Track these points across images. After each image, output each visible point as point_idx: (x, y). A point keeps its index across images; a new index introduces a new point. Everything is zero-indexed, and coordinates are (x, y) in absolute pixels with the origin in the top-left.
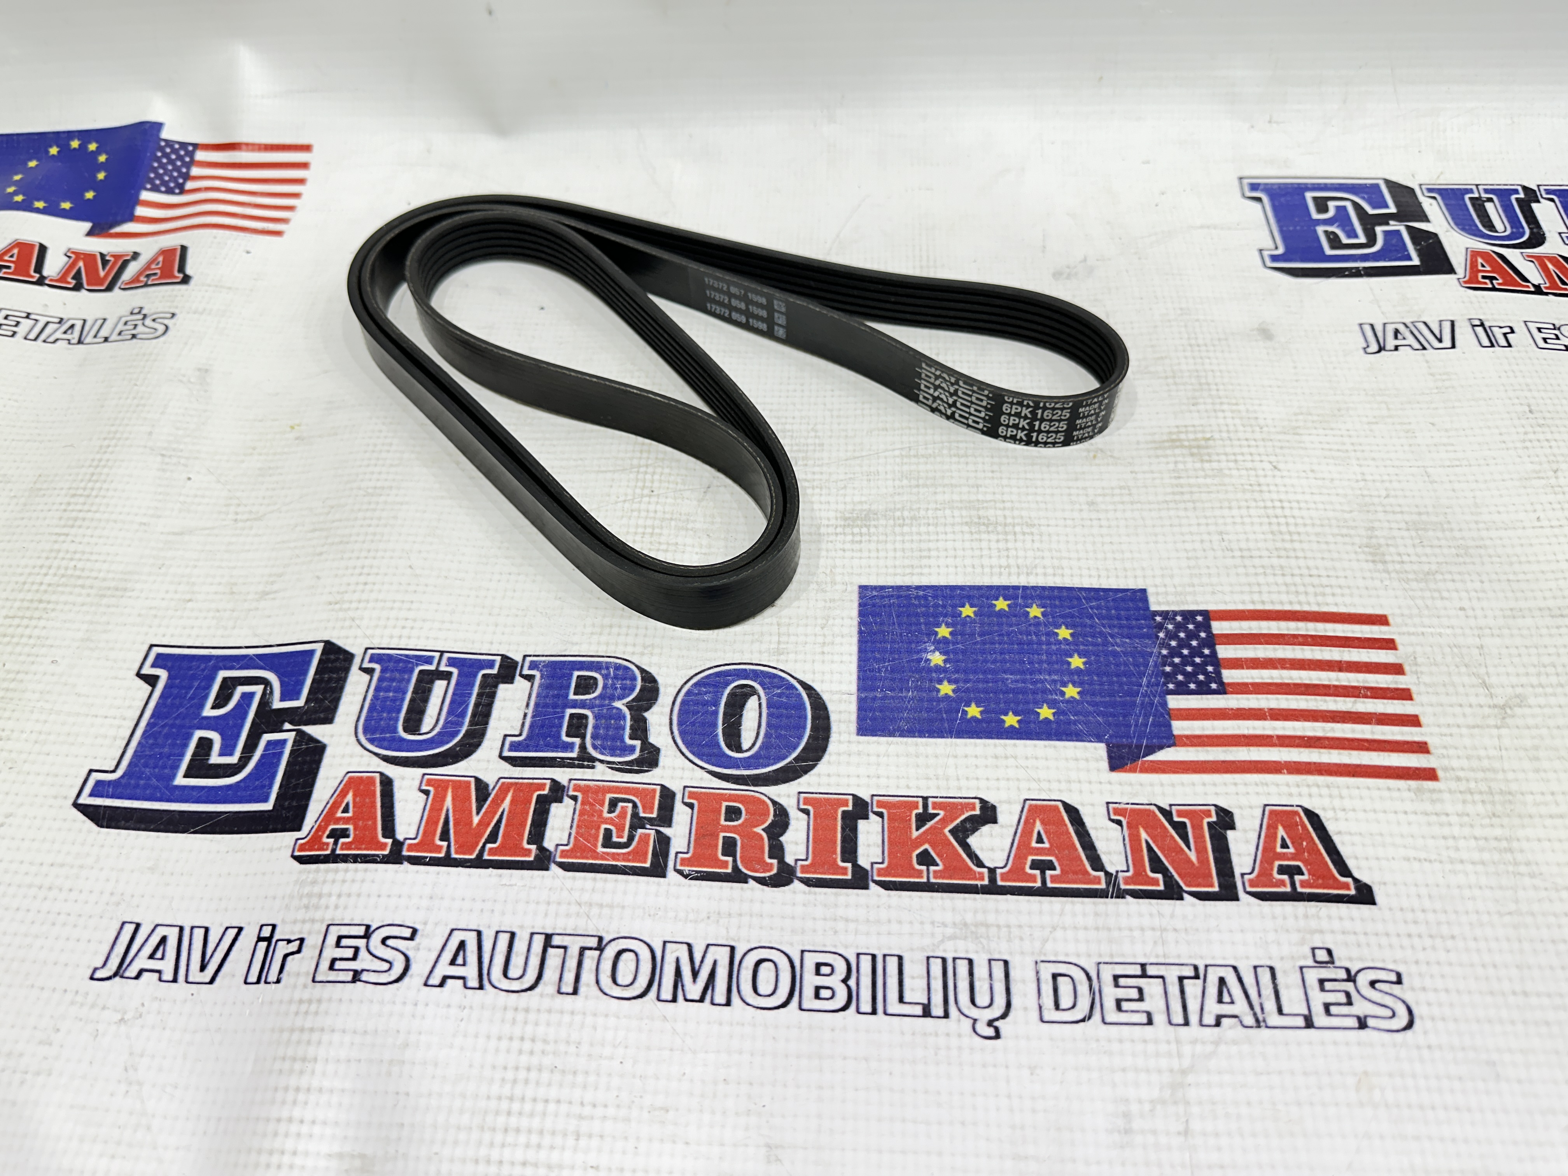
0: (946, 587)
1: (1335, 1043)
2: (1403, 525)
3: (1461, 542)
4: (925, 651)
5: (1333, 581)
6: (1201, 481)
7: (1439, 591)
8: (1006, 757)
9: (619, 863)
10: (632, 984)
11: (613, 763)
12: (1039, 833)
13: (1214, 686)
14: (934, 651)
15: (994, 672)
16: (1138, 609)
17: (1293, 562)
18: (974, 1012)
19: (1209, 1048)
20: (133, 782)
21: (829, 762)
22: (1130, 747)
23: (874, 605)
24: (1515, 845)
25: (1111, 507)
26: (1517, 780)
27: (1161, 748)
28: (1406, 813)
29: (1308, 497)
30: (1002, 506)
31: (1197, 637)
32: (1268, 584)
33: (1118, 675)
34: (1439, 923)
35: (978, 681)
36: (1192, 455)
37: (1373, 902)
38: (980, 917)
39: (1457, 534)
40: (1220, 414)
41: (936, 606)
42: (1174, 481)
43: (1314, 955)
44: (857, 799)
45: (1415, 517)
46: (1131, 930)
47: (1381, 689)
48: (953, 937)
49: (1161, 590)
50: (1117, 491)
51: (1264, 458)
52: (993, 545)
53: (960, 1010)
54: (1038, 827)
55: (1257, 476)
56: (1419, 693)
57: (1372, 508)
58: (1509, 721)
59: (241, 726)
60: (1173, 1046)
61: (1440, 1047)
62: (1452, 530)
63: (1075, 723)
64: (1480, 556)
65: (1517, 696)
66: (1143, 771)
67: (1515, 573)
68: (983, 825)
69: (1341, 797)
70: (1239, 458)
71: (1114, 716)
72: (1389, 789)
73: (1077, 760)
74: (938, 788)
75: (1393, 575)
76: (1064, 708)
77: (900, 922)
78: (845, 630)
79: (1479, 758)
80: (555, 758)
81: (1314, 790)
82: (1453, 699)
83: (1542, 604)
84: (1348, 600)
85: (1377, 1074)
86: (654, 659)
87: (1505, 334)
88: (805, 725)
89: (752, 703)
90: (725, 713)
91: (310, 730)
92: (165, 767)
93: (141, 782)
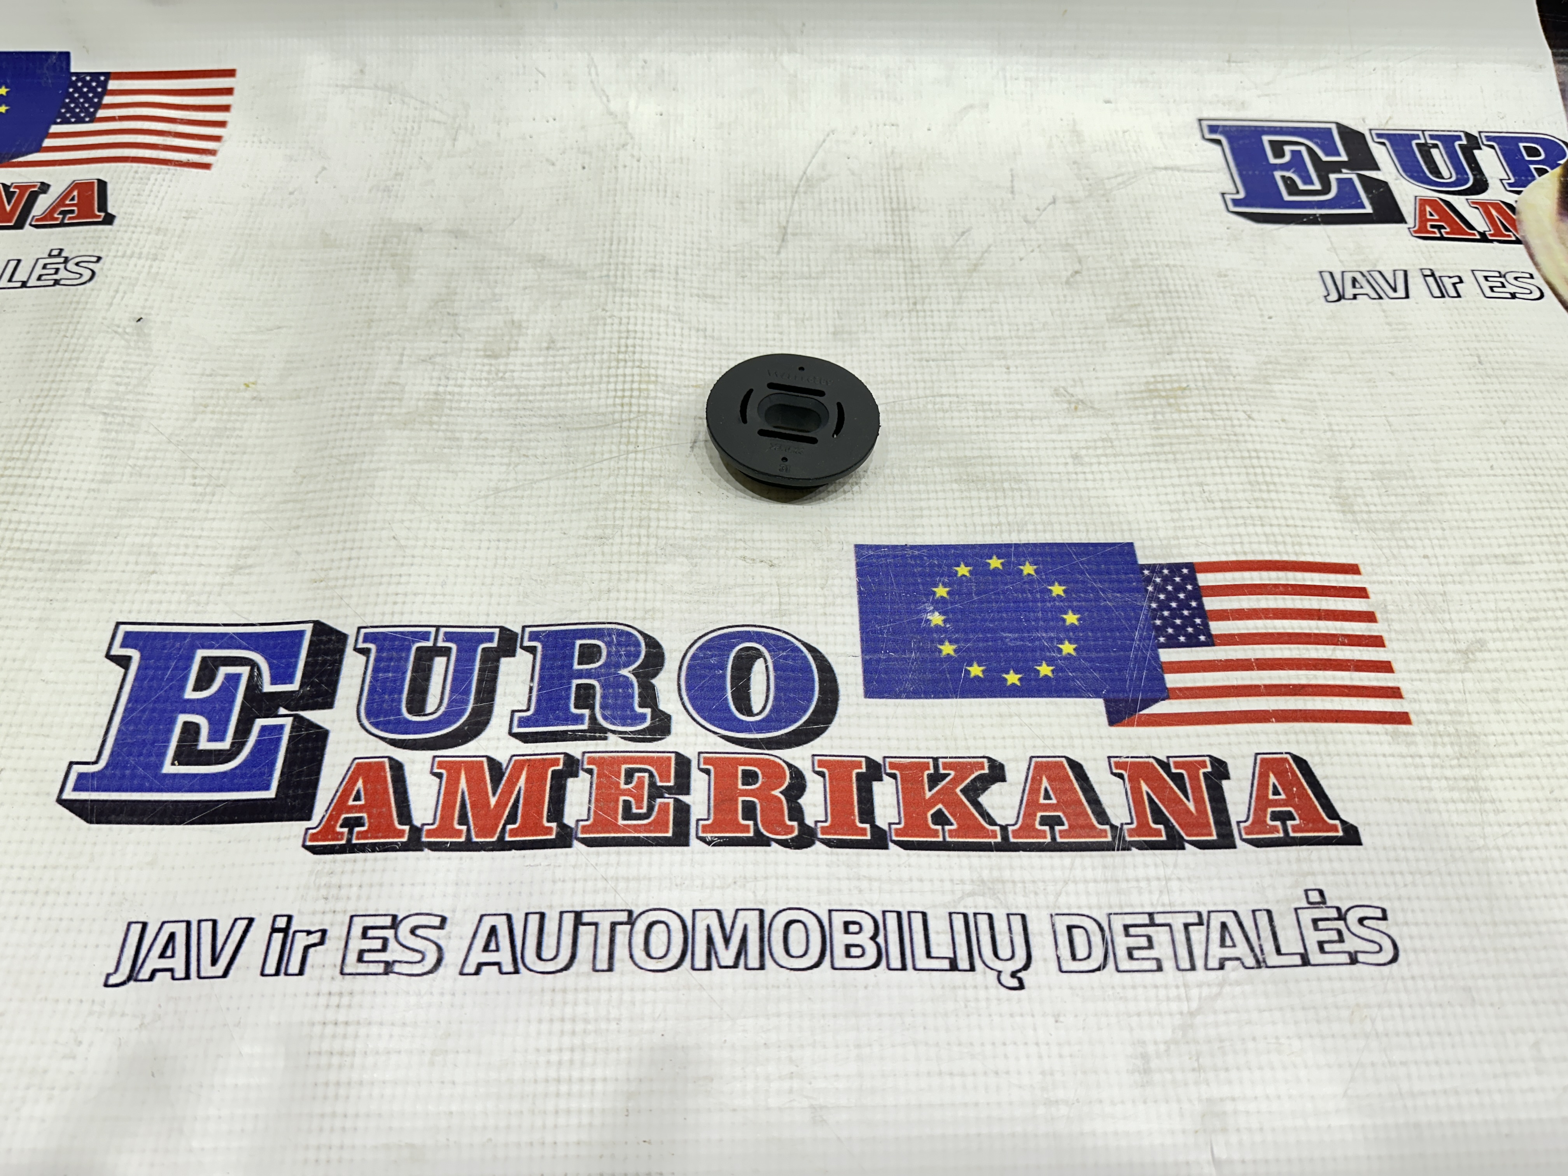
0: (940, 546)
1: (1330, 979)
2: (1369, 475)
3: (1423, 489)
4: (925, 611)
5: (1308, 531)
6: (1179, 431)
7: (1404, 539)
8: (1011, 716)
9: (641, 835)
10: (665, 955)
11: (625, 732)
12: (1046, 789)
13: (1202, 638)
14: (933, 612)
15: (993, 630)
16: (1127, 563)
17: (1271, 512)
18: (998, 965)
19: (1216, 989)
20: (118, 772)
21: (840, 725)
22: (1126, 701)
23: (871, 565)
24: (1481, 783)
25: (1094, 460)
26: (1480, 722)
27: (1155, 701)
28: (1385, 755)
29: (1280, 447)
30: (989, 461)
31: (1184, 590)
32: (1248, 535)
33: (1111, 630)
34: (1417, 860)
35: (979, 640)
36: (1170, 405)
37: (1359, 843)
38: (996, 874)
39: (1419, 482)
40: (1195, 363)
41: (932, 566)
42: (1154, 433)
43: (1307, 897)
44: (870, 762)
45: (1380, 467)
46: (1137, 880)
47: (1358, 636)
48: (973, 894)
49: (1148, 543)
50: (1100, 444)
51: (1239, 407)
52: (984, 502)
53: (984, 963)
54: (1045, 783)
55: (1233, 426)
56: (1391, 640)
57: (1339, 459)
58: (1471, 665)
59: (230, 711)
60: (1182, 991)
61: (1422, 977)
62: (1414, 478)
63: (1073, 679)
64: (1442, 503)
65: (1478, 641)
66: (1139, 725)
67: (1473, 521)
68: (993, 783)
69: (1325, 743)
70: (1215, 407)
71: (1109, 671)
72: (1368, 734)
73: (1079, 715)
74: (947, 748)
75: (1362, 525)
76: (1061, 665)
77: (921, 880)
78: (845, 591)
79: (1446, 702)
80: (566, 732)
81: (1301, 737)
82: (1421, 646)
83: (1498, 551)
84: (1322, 550)
85: (1368, 1006)
86: (657, 624)
87: (1454, 284)
88: (813, 690)
89: (759, 665)
90: (732, 677)
91: (308, 715)
92: (149, 755)
93: (128, 772)
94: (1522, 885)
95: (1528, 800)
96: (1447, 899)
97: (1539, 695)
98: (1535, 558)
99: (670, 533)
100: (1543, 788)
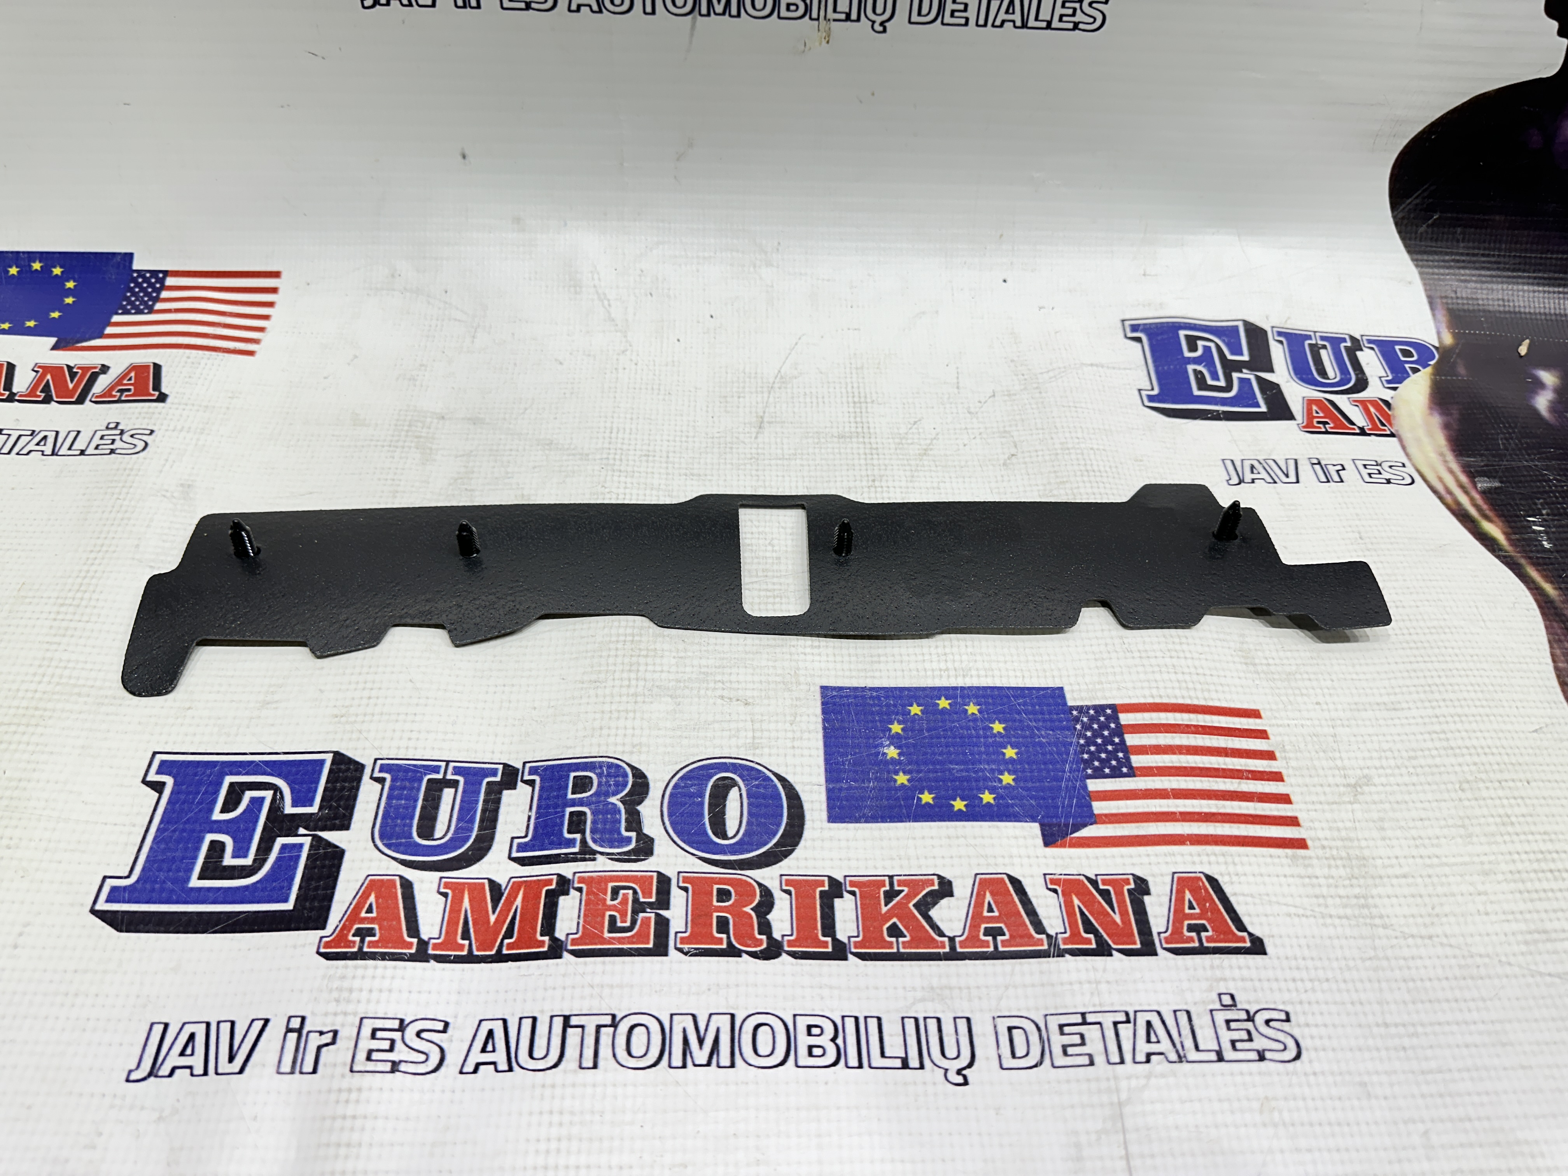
0: (895, 688)
1: (1242, 1074)
4: (882, 745)
5: (1215, 680)
7: (1299, 689)
8: (957, 837)
9: (625, 946)
10: (645, 1055)
11: (613, 854)
12: (989, 903)
13: (1125, 770)
14: (889, 746)
15: (941, 763)
16: (1058, 705)
17: (1183, 662)
18: (945, 1063)
19: (1143, 1082)
20: (148, 886)
21: (805, 847)
22: (1059, 826)
23: (834, 704)
24: (1371, 901)
26: (1368, 847)
27: (1085, 825)
28: (1285, 876)
31: (1108, 728)
32: (1164, 681)
33: (1045, 763)
34: (1316, 969)
35: (929, 771)
37: (1264, 953)
38: (944, 981)
41: (888, 705)
43: (1220, 1000)
44: (832, 881)
46: (1071, 984)
47: (1259, 772)
48: (923, 1000)
49: (1076, 687)
52: (932, 652)
53: (932, 1061)
54: (988, 898)
56: (1289, 776)
58: (1360, 797)
59: (254, 830)
60: (1112, 1083)
61: (1323, 1073)
63: (1012, 806)
65: (1365, 777)
66: (1070, 846)
67: (1357, 673)
68: (942, 898)
69: (1234, 864)
71: (1044, 799)
72: (1271, 856)
73: (1016, 838)
74: (901, 867)
75: (1262, 675)
76: (1002, 793)
77: (877, 988)
78: (812, 727)
79: (1338, 830)
80: (559, 855)
81: (1213, 859)
82: (1316, 780)
83: (1379, 700)
84: (1228, 697)
85: (1275, 1099)
86: (643, 757)
87: (1338, 471)
88: (781, 815)
89: (734, 794)
90: (710, 804)
91: (326, 835)
92: (178, 870)
93: (157, 886)
94: (1409, 991)
95: (1413, 916)
96: (1343, 1003)
97: (1419, 824)
98: (1411, 705)
99: (656, 676)
100: (1425, 905)
